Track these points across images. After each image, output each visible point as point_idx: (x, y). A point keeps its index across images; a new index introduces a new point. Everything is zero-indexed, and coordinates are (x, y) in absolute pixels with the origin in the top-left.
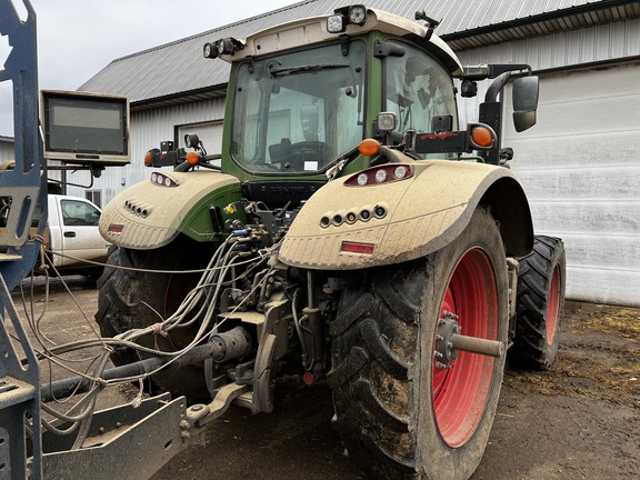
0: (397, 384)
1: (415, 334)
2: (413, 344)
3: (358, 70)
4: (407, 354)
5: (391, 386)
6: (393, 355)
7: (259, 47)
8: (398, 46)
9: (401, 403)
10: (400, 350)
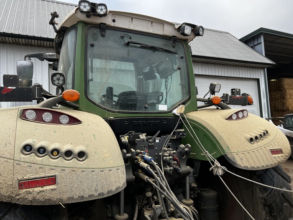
3: (182, 58)
7: (114, 21)
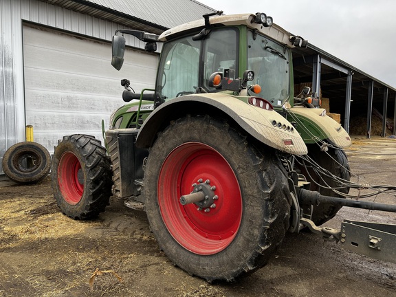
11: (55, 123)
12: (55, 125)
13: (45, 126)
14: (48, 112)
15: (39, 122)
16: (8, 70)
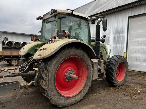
0: (43, 81)
1: (47, 72)
2: (47, 74)
4: (45, 76)
5: (42, 81)
6: (43, 76)
7: (45, 18)
8: (64, 16)
9: (44, 85)
10: (44, 75)
11: (139, 52)
12: (140, 52)
13: (135, 53)
14: (137, 47)
15: (133, 51)
16: (123, 35)
